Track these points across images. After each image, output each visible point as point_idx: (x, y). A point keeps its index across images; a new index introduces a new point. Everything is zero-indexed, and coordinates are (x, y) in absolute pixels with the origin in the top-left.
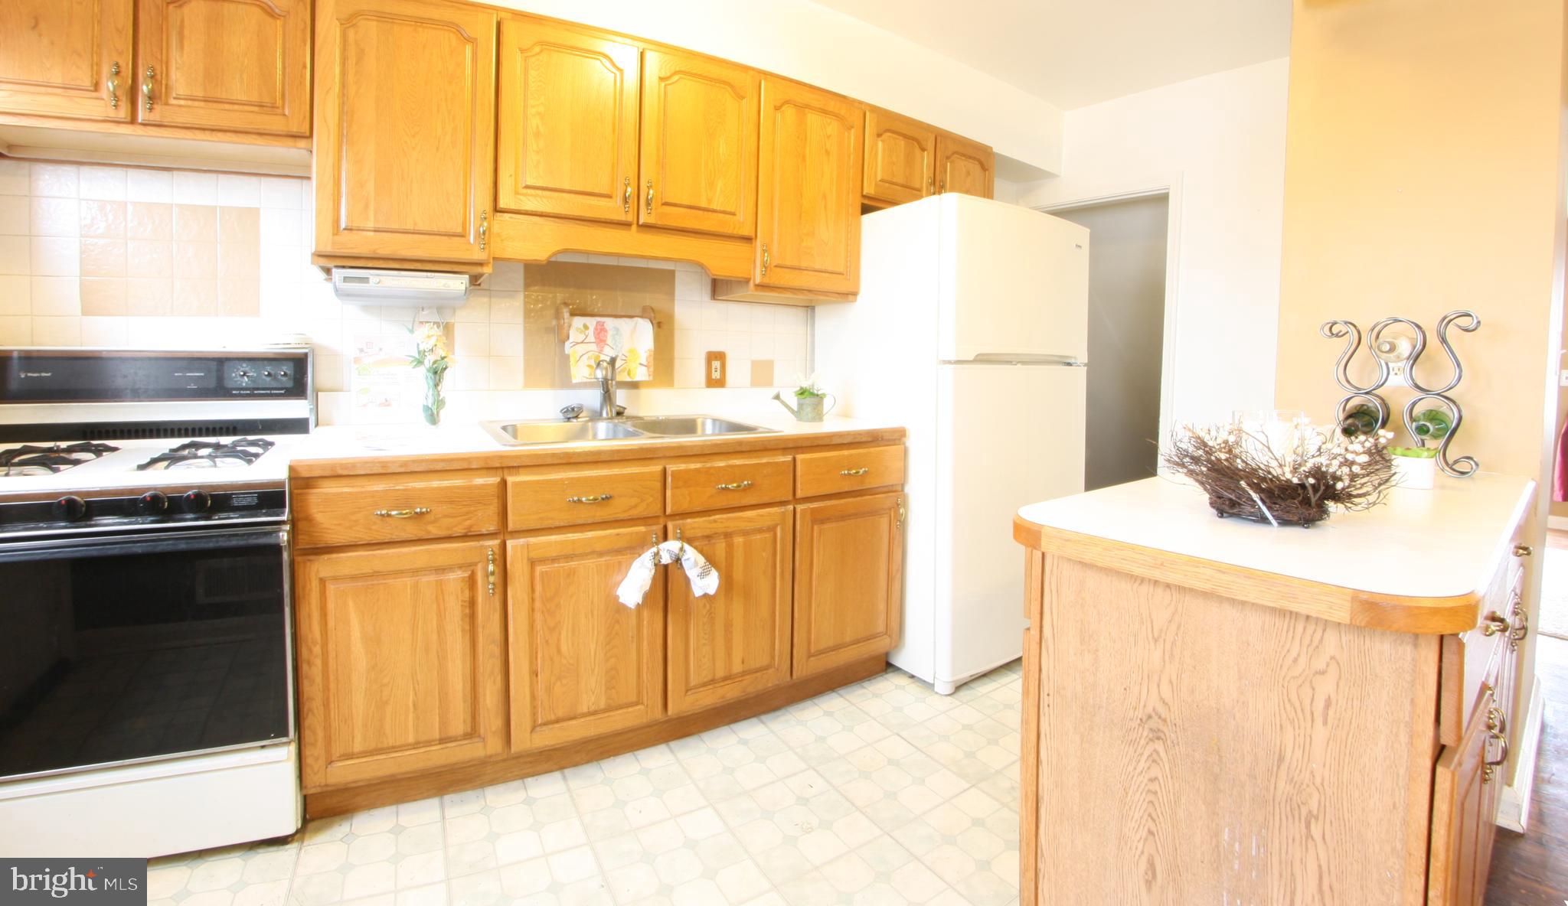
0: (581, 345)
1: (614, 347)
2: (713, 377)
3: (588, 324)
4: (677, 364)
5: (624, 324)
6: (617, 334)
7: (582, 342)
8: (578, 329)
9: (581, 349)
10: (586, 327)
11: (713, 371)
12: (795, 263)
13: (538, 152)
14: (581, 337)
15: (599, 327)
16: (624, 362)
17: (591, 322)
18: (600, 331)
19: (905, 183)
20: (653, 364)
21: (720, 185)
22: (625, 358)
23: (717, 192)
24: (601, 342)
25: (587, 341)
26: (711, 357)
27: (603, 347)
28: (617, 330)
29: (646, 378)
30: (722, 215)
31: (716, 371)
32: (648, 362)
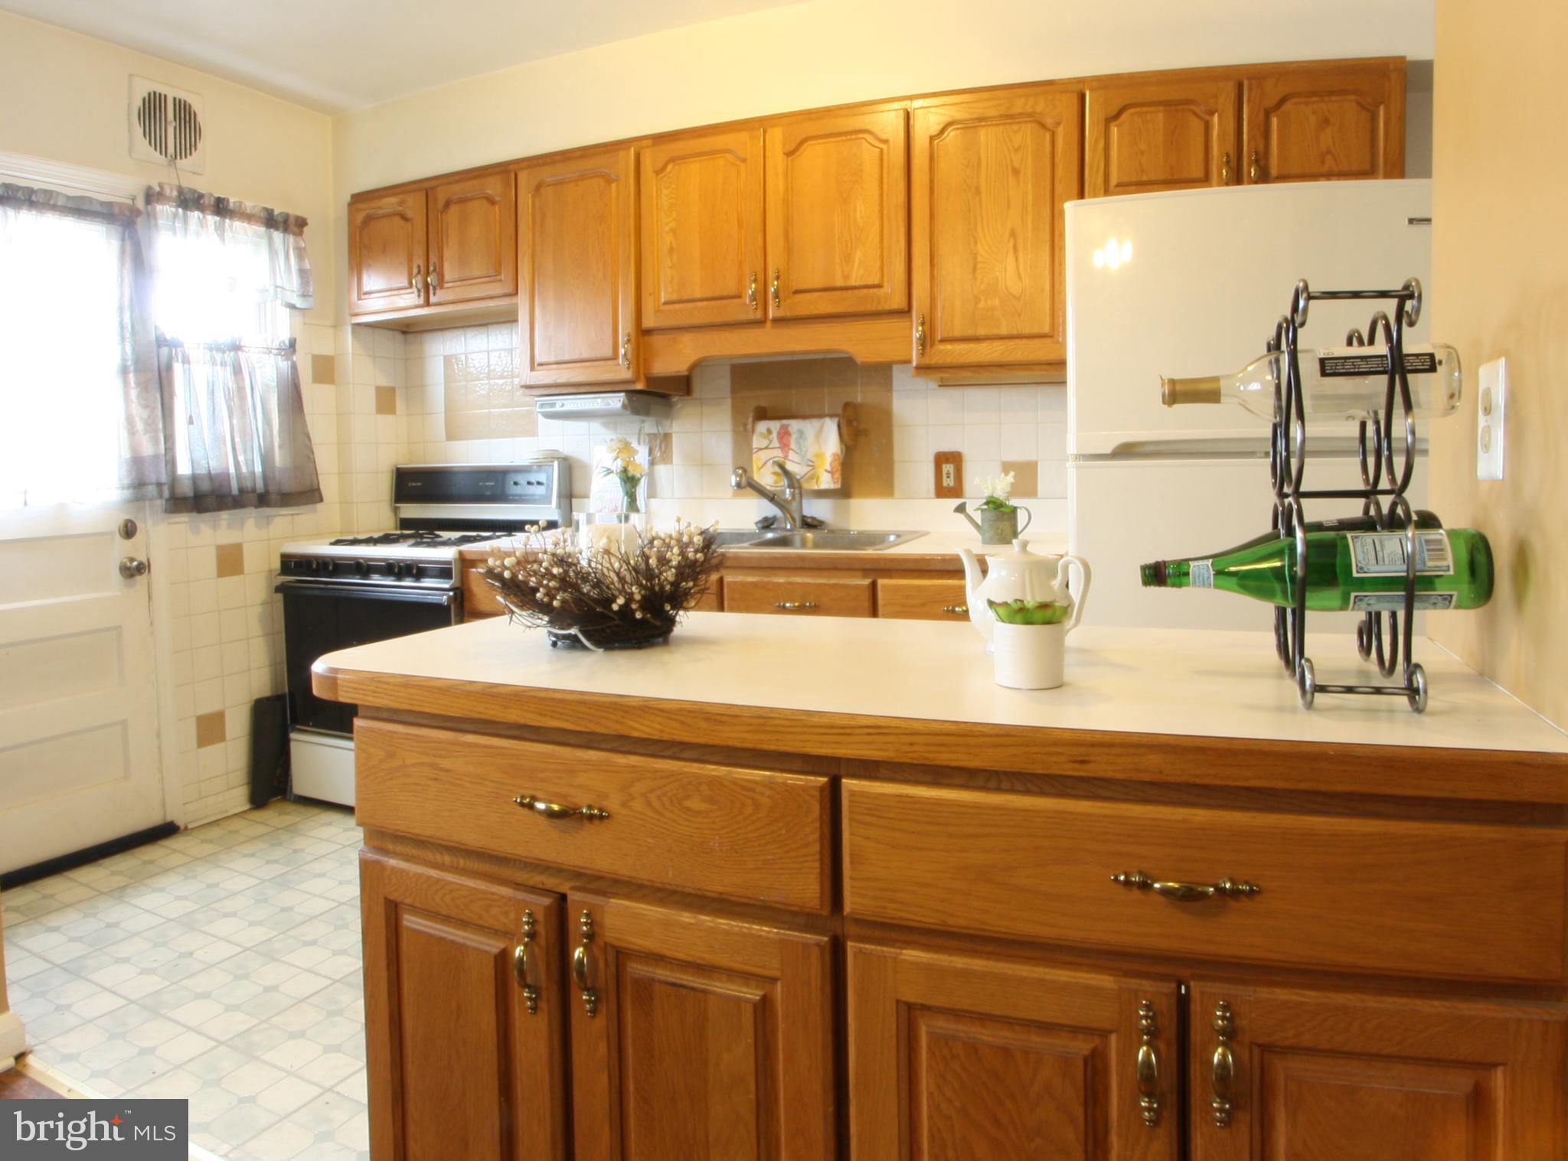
0: (765, 450)
1: (799, 452)
2: (945, 484)
3: (772, 429)
4: (898, 468)
5: (809, 427)
6: (801, 437)
7: (766, 448)
8: (761, 434)
9: (763, 455)
10: (769, 431)
11: (945, 476)
12: (970, 332)
13: (671, 268)
14: (765, 443)
15: (782, 431)
16: (811, 468)
17: (775, 426)
18: (784, 434)
19: (1170, 178)
20: (837, 470)
21: (858, 255)
22: (812, 464)
23: (856, 264)
24: (785, 446)
25: (771, 446)
26: (941, 459)
27: (788, 452)
28: (801, 433)
29: (832, 486)
30: (865, 291)
31: (948, 477)
32: (832, 468)
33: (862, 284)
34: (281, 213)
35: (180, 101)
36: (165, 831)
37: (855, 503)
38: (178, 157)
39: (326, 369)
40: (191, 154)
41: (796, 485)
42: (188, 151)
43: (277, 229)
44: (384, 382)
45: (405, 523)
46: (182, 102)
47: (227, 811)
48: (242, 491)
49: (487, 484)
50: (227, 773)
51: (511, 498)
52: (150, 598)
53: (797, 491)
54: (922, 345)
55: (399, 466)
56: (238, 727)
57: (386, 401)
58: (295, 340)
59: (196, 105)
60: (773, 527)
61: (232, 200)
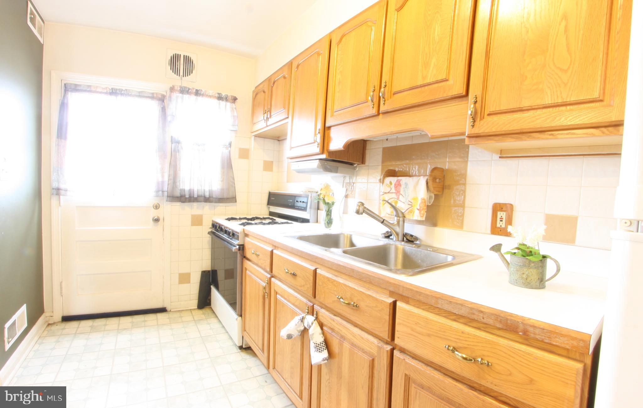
1: (404, 196)
2: (498, 225)
3: (392, 182)
4: (466, 211)
5: (411, 182)
6: (406, 188)
7: (389, 193)
8: (387, 185)
9: (387, 196)
10: (391, 183)
11: (498, 220)
13: (339, 92)
14: (388, 190)
15: (397, 183)
16: (410, 207)
17: (394, 180)
20: (423, 209)
21: (434, 61)
22: (411, 204)
23: (431, 68)
24: (398, 192)
25: (391, 192)
26: (497, 208)
27: (399, 196)
28: (406, 184)
29: (419, 219)
30: (436, 85)
31: (502, 221)
32: (420, 207)
33: (434, 80)
34: (225, 95)
35: (186, 56)
36: (163, 310)
37: (438, 230)
38: (184, 76)
39: (244, 154)
40: (190, 75)
41: (401, 215)
42: (189, 74)
43: (223, 100)
44: (268, 159)
45: (271, 214)
46: (187, 57)
47: (188, 308)
48: (198, 196)
49: (290, 201)
50: (190, 295)
51: (296, 207)
52: (163, 231)
53: (401, 219)
54: (474, 119)
55: (270, 191)
56: (196, 279)
57: (268, 166)
58: (231, 142)
59: (193, 58)
60: (390, 237)
61: (203, 90)
